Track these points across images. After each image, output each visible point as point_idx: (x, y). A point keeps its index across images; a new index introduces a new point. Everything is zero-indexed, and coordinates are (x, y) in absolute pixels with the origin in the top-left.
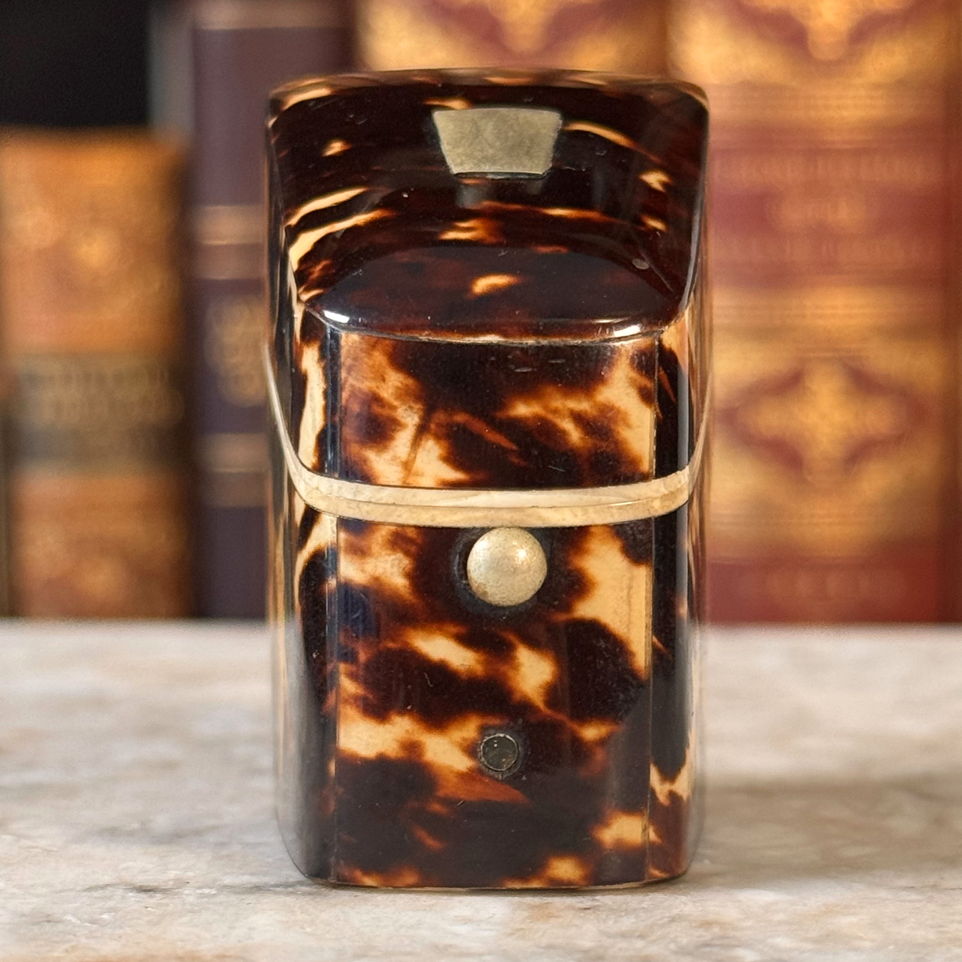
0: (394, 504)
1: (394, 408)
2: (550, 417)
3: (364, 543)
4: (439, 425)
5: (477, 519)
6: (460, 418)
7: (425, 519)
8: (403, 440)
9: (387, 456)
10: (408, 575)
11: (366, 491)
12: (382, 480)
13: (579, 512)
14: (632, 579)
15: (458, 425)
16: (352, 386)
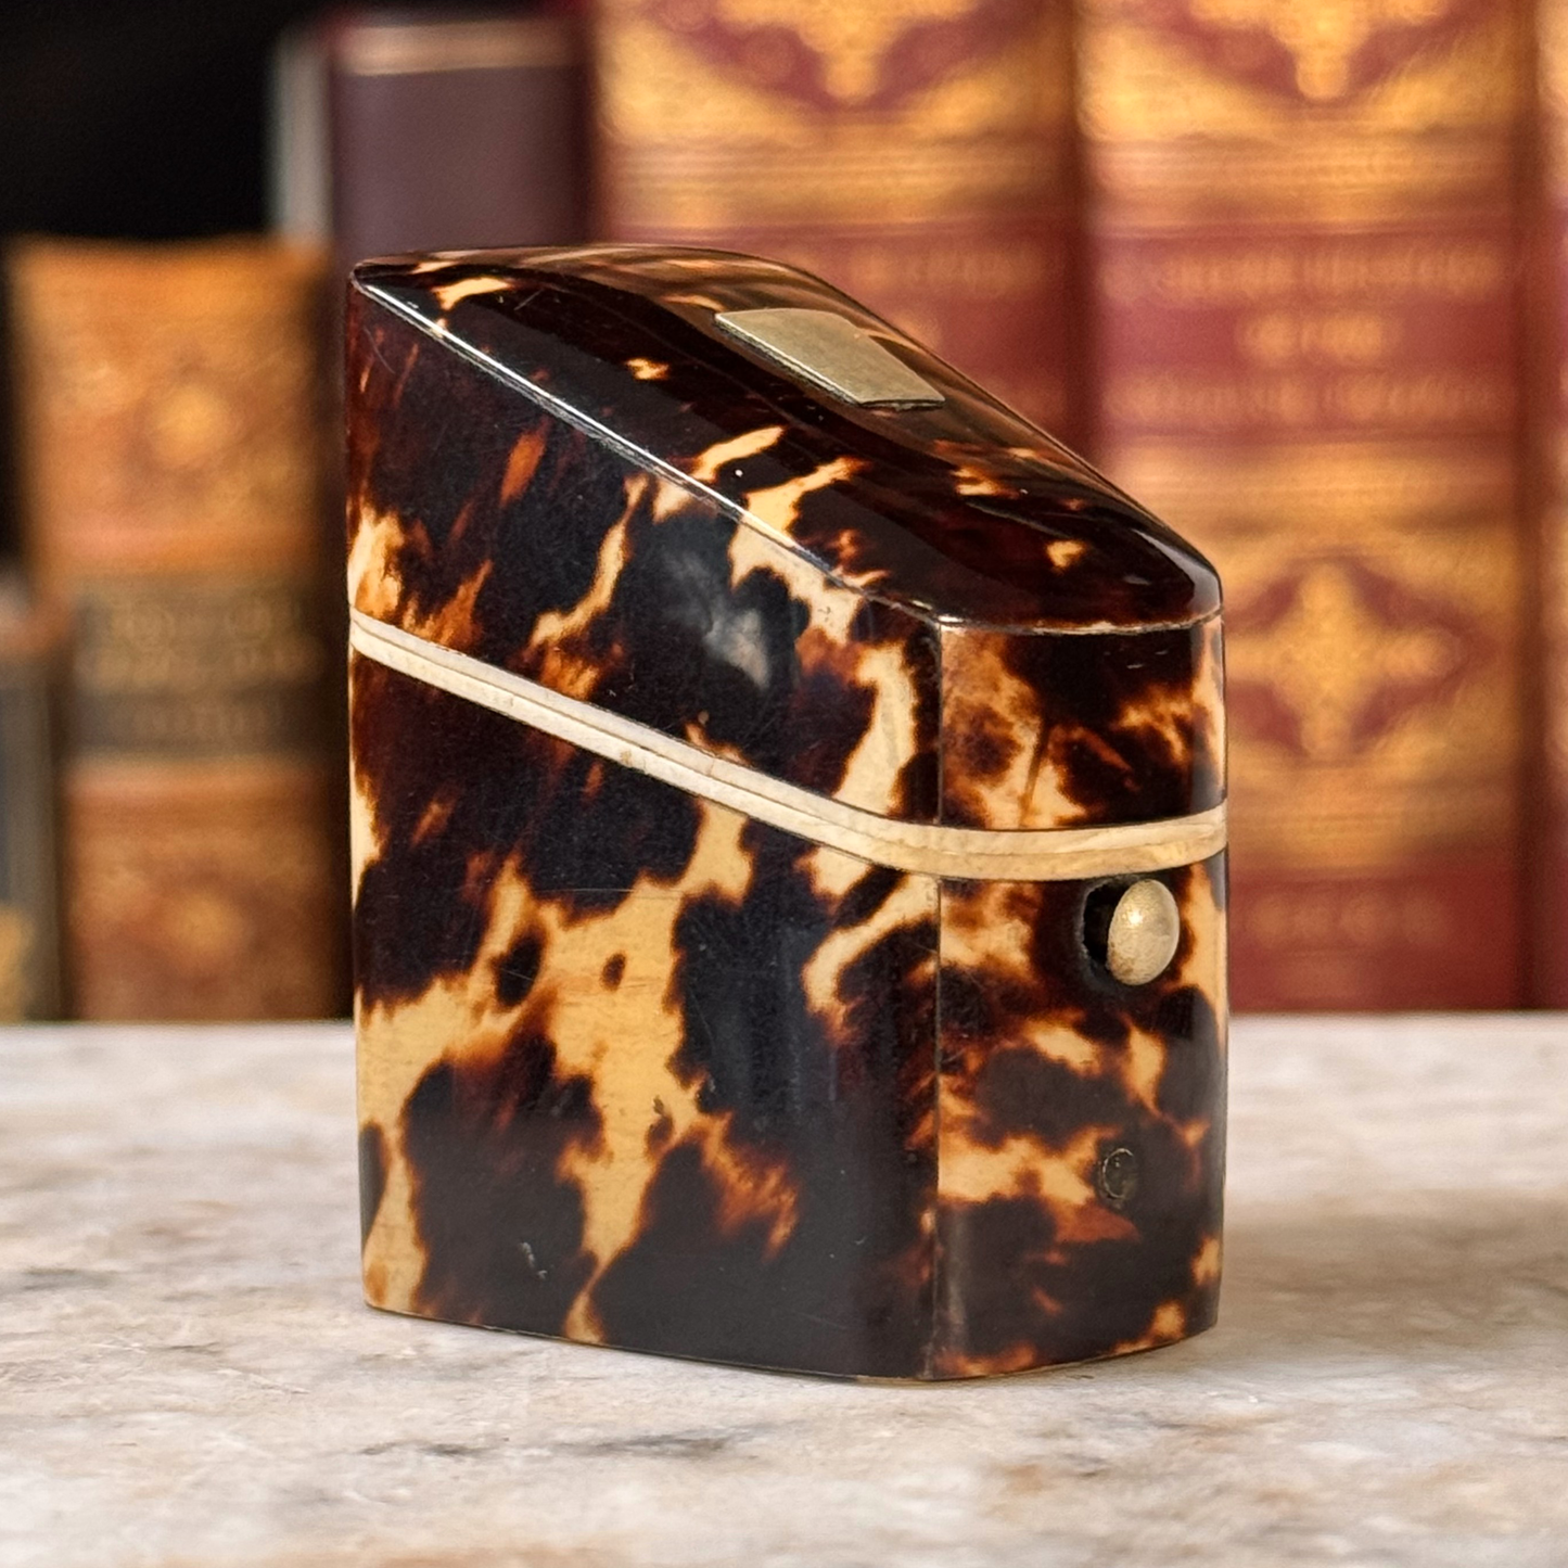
0: (1011, 855)
1: (1010, 726)
3: (975, 909)
4: (1056, 745)
6: (1078, 734)
7: (1045, 872)
8: (1021, 764)
9: (1001, 790)
10: (1028, 949)
11: (977, 839)
12: (997, 823)
15: (1077, 743)
16: (959, 701)
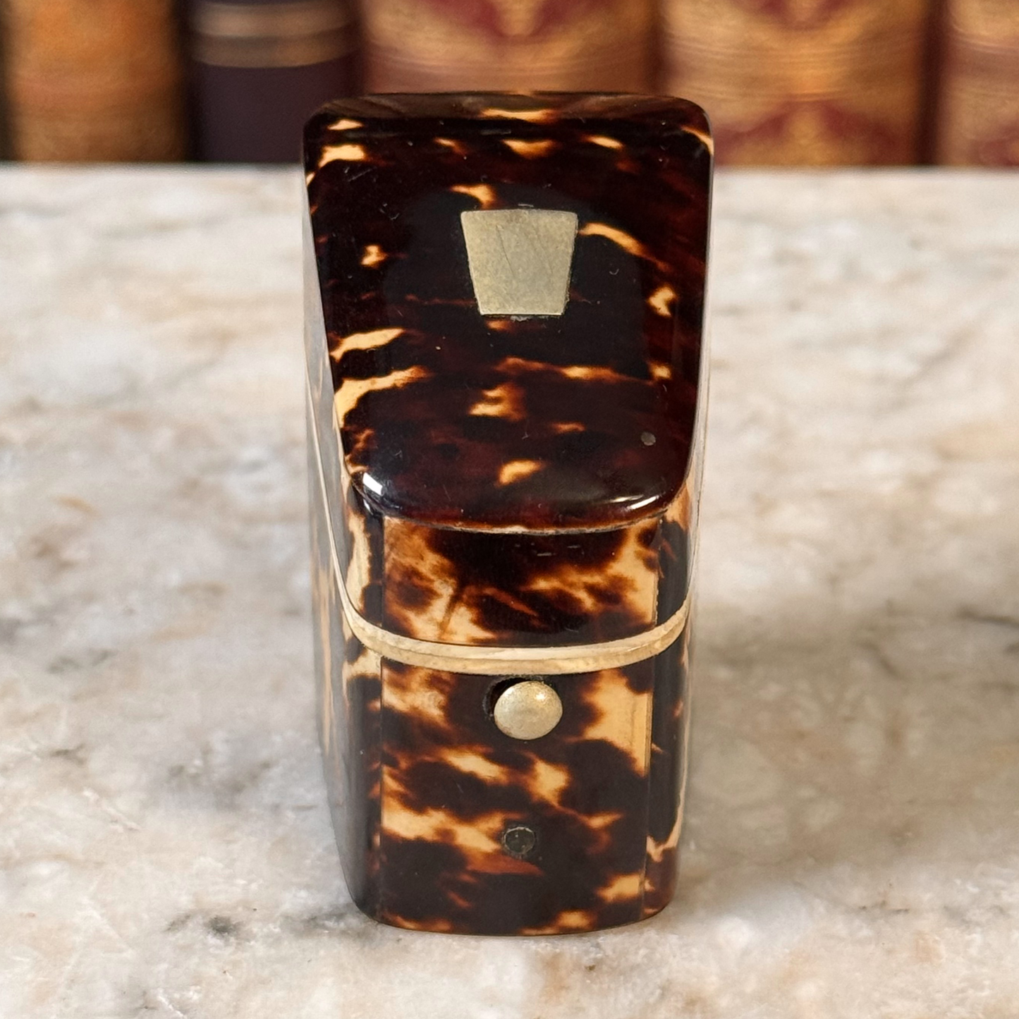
0: (430, 654)
1: (432, 581)
2: (567, 589)
3: (404, 680)
4: (469, 597)
5: (503, 668)
6: (489, 591)
7: (458, 668)
8: (438, 608)
9: (424, 617)
10: (442, 708)
11: (407, 643)
12: (421, 636)
13: (591, 662)
14: (635, 705)
15: (487, 597)
16: (393, 559)
